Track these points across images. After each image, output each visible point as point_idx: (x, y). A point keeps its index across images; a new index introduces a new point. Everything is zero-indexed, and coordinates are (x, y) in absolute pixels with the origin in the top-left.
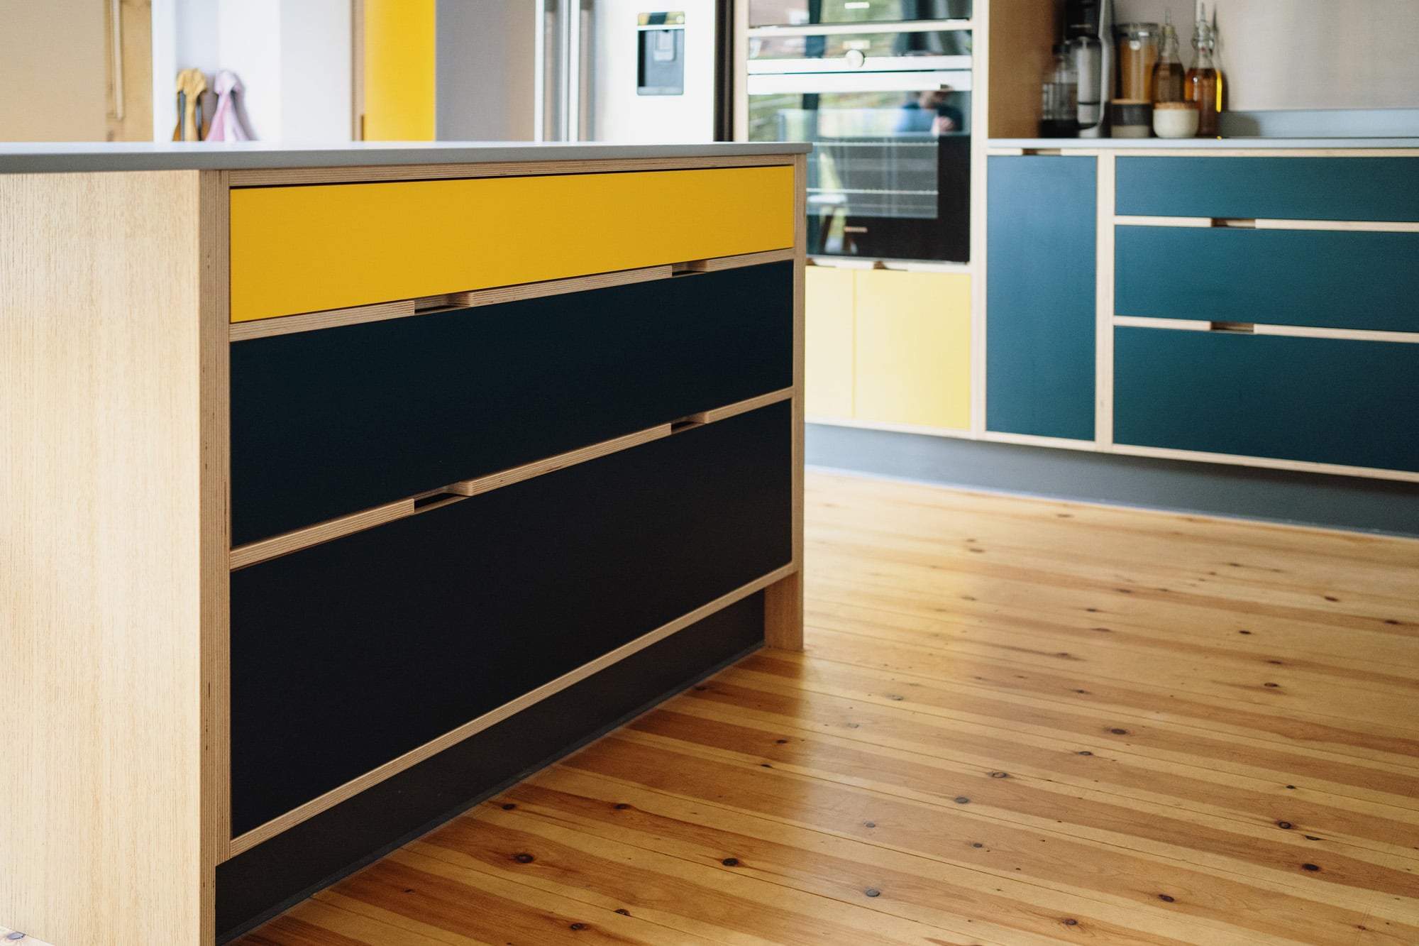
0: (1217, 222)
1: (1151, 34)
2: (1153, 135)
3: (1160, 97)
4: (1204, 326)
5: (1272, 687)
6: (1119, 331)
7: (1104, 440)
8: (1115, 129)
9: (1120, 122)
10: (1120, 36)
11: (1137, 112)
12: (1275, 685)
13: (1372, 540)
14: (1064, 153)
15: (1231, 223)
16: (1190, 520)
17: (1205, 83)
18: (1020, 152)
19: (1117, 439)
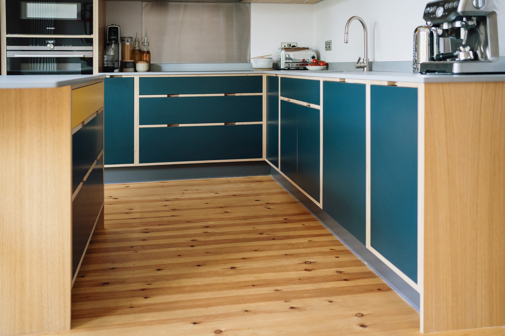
0: (169, 96)
1: (131, 40)
2: (136, 71)
3: (137, 60)
4: (166, 126)
5: (226, 212)
6: (141, 129)
7: (137, 163)
8: (125, 69)
9: (126, 67)
10: (123, 40)
11: (131, 64)
12: (227, 212)
13: (210, 180)
14: (123, 77)
15: (171, 96)
16: (162, 182)
17: (148, 55)
18: (109, 77)
19: (140, 162)
